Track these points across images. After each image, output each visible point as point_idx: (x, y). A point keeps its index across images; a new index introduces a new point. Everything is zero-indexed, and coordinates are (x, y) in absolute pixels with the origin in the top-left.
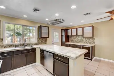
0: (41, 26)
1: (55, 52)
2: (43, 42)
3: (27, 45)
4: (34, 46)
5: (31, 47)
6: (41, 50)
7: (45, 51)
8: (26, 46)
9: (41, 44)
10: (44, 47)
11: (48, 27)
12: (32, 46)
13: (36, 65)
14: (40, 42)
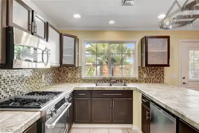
0: (146, 37)
1: (182, 115)
2: (154, 77)
3: (117, 81)
4: (130, 86)
5: (123, 87)
6: (144, 97)
7: (152, 101)
8: (114, 82)
9: (146, 81)
10: (153, 91)
11: (168, 38)
12: (125, 85)
13: (131, 129)
14: (145, 76)
